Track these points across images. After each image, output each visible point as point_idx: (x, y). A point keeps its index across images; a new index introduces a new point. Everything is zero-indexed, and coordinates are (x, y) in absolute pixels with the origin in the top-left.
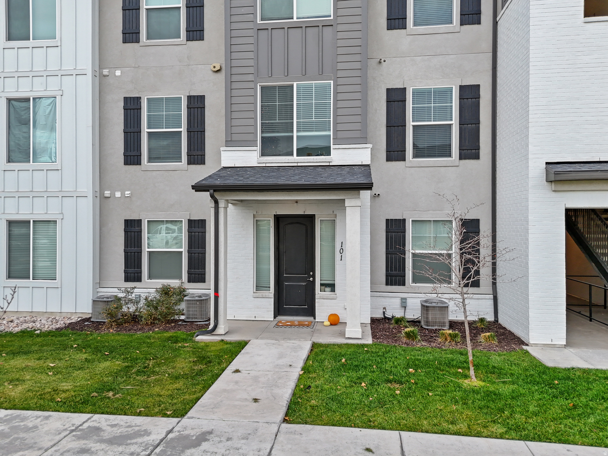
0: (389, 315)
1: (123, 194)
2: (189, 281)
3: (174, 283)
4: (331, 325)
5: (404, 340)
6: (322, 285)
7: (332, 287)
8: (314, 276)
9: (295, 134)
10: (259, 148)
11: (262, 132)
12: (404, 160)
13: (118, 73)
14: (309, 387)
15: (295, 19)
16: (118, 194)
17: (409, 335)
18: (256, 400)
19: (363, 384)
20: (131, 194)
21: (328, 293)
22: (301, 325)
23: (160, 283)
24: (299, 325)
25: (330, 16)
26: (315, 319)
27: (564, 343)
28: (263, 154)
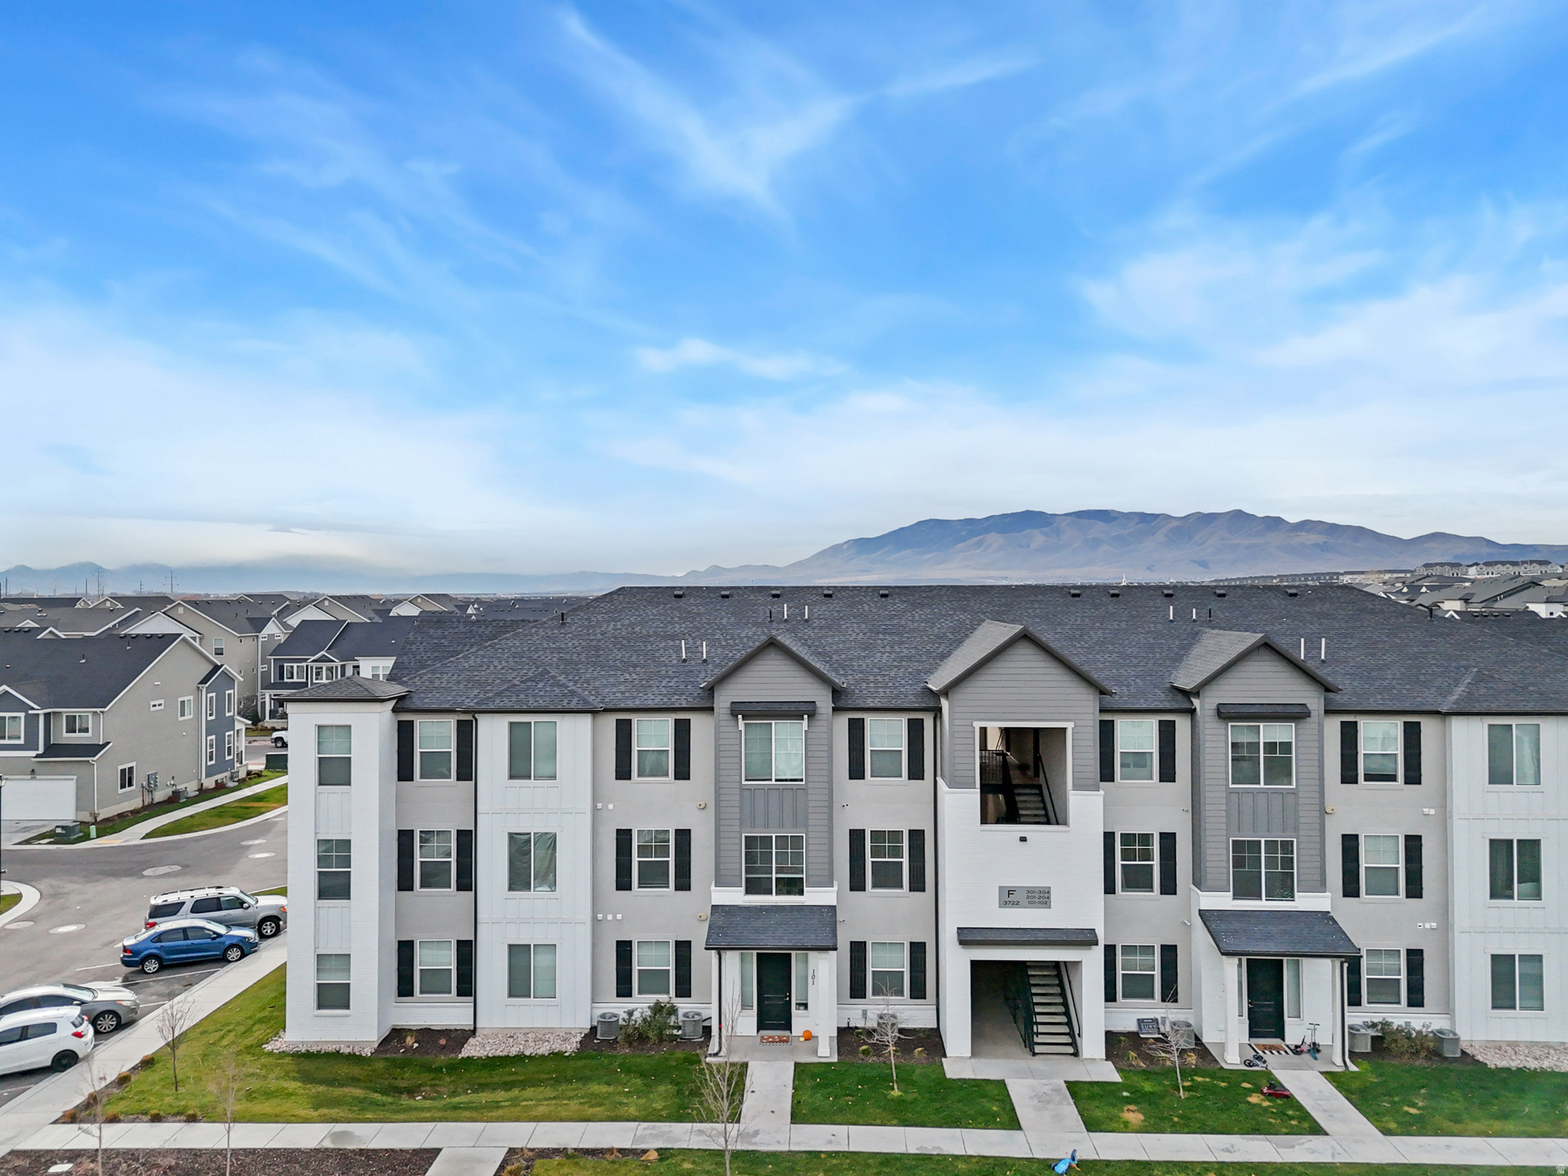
0: (852, 1025)
1: (615, 917)
2: (676, 996)
3: (663, 998)
4: (806, 1040)
5: (861, 1056)
6: (797, 1004)
7: (806, 1006)
8: (790, 996)
9: (774, 876)
10: (743, 889)
11: (746, 873)
12: (864, 890)
13: (611, 806)
14: (800, 1102)
15: (773, 782)
16: (610, 917)
17: (864, 1052)
18: (773, 1112)
19: (831, 1099)
20: (622, 917)
21: (802, 1012)
22: (781, 1041)
23: (652, 998)
24: (780, 1041)
25: (802, 780)
26: (791, 1032)
27: (970, 1055)
28: (748, 892)
